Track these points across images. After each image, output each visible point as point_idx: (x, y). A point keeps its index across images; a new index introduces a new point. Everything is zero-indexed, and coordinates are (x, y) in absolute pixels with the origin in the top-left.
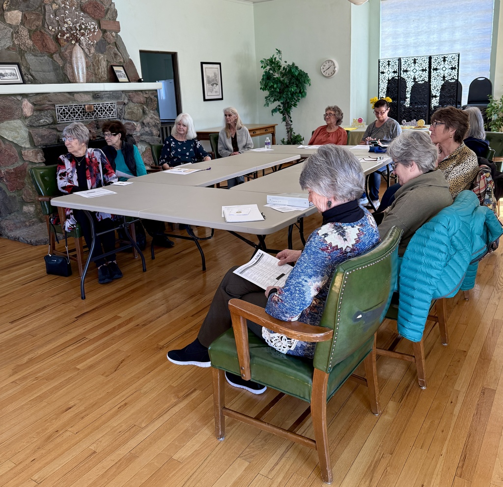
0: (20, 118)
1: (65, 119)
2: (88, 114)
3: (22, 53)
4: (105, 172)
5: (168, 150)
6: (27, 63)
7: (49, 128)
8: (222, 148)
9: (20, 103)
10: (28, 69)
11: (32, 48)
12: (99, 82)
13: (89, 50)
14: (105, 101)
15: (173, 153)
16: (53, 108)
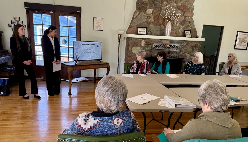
0: (140, 46)
1: (156, 49)
2: (166, 48)
3: (149, 24)
4: (147, 69)
5: (188, 67)
6: (150, 28)
7: (150, 51)
8: (223, 71)
9: (141, 41)
10: (150, 30)
11: (153, 22)
12: (178, 37)
13: (177, 24)
14: (175, 44)
15: (189, 68)
16: (153, 44)
